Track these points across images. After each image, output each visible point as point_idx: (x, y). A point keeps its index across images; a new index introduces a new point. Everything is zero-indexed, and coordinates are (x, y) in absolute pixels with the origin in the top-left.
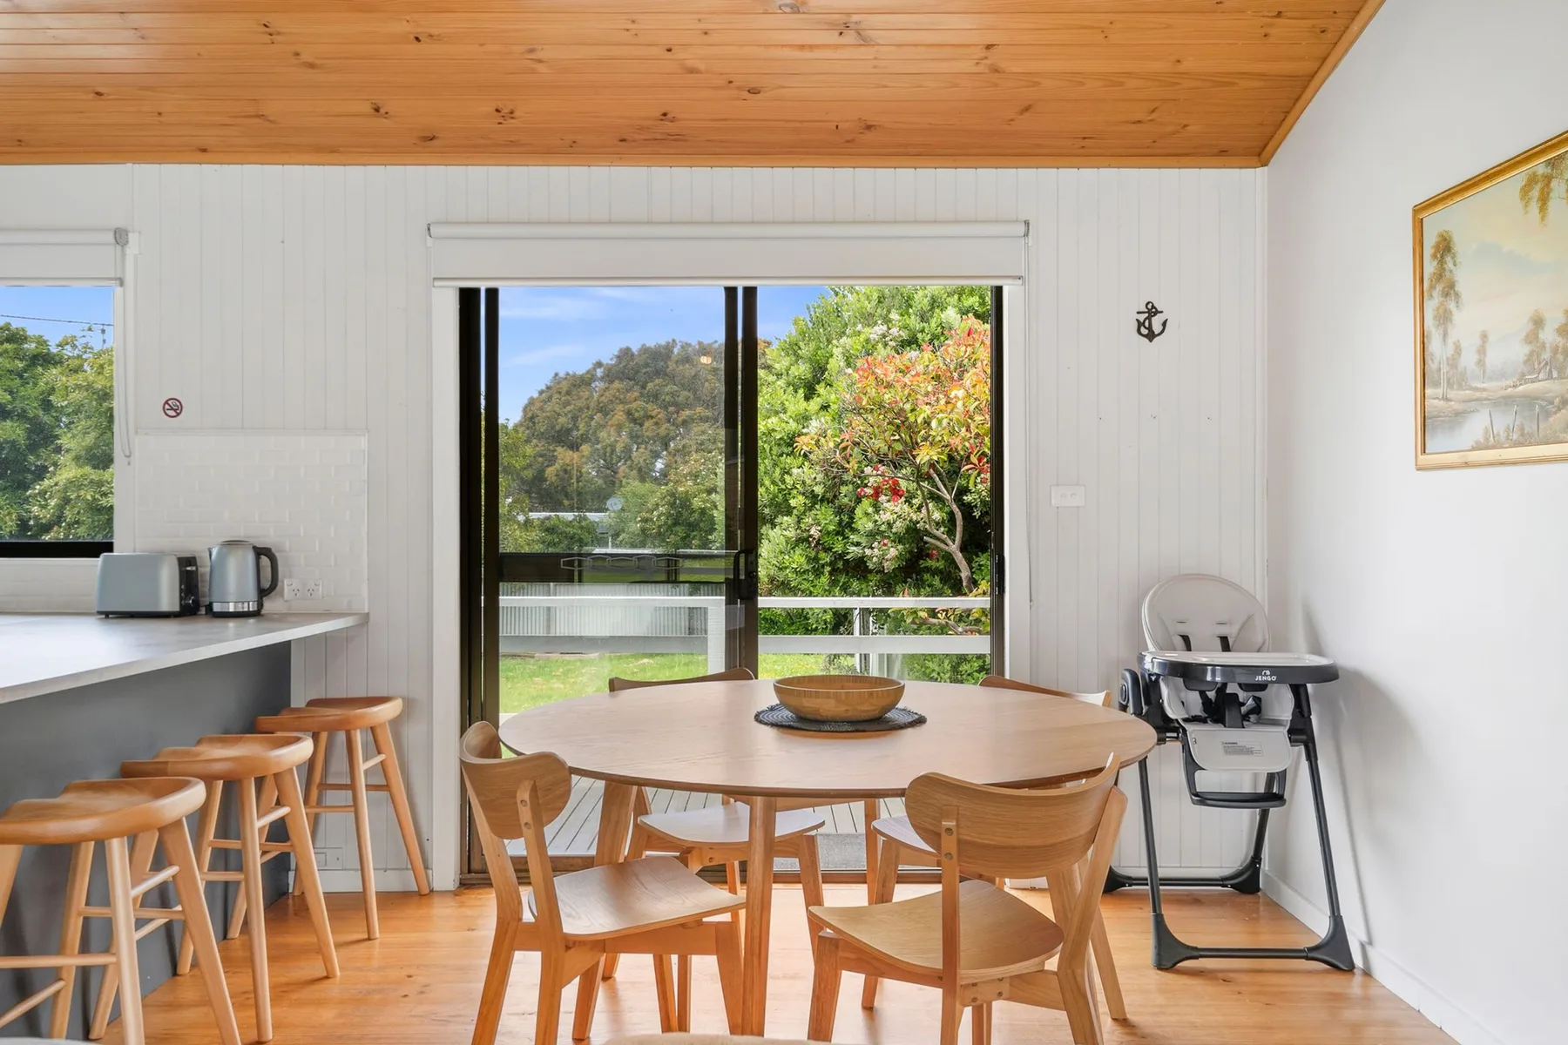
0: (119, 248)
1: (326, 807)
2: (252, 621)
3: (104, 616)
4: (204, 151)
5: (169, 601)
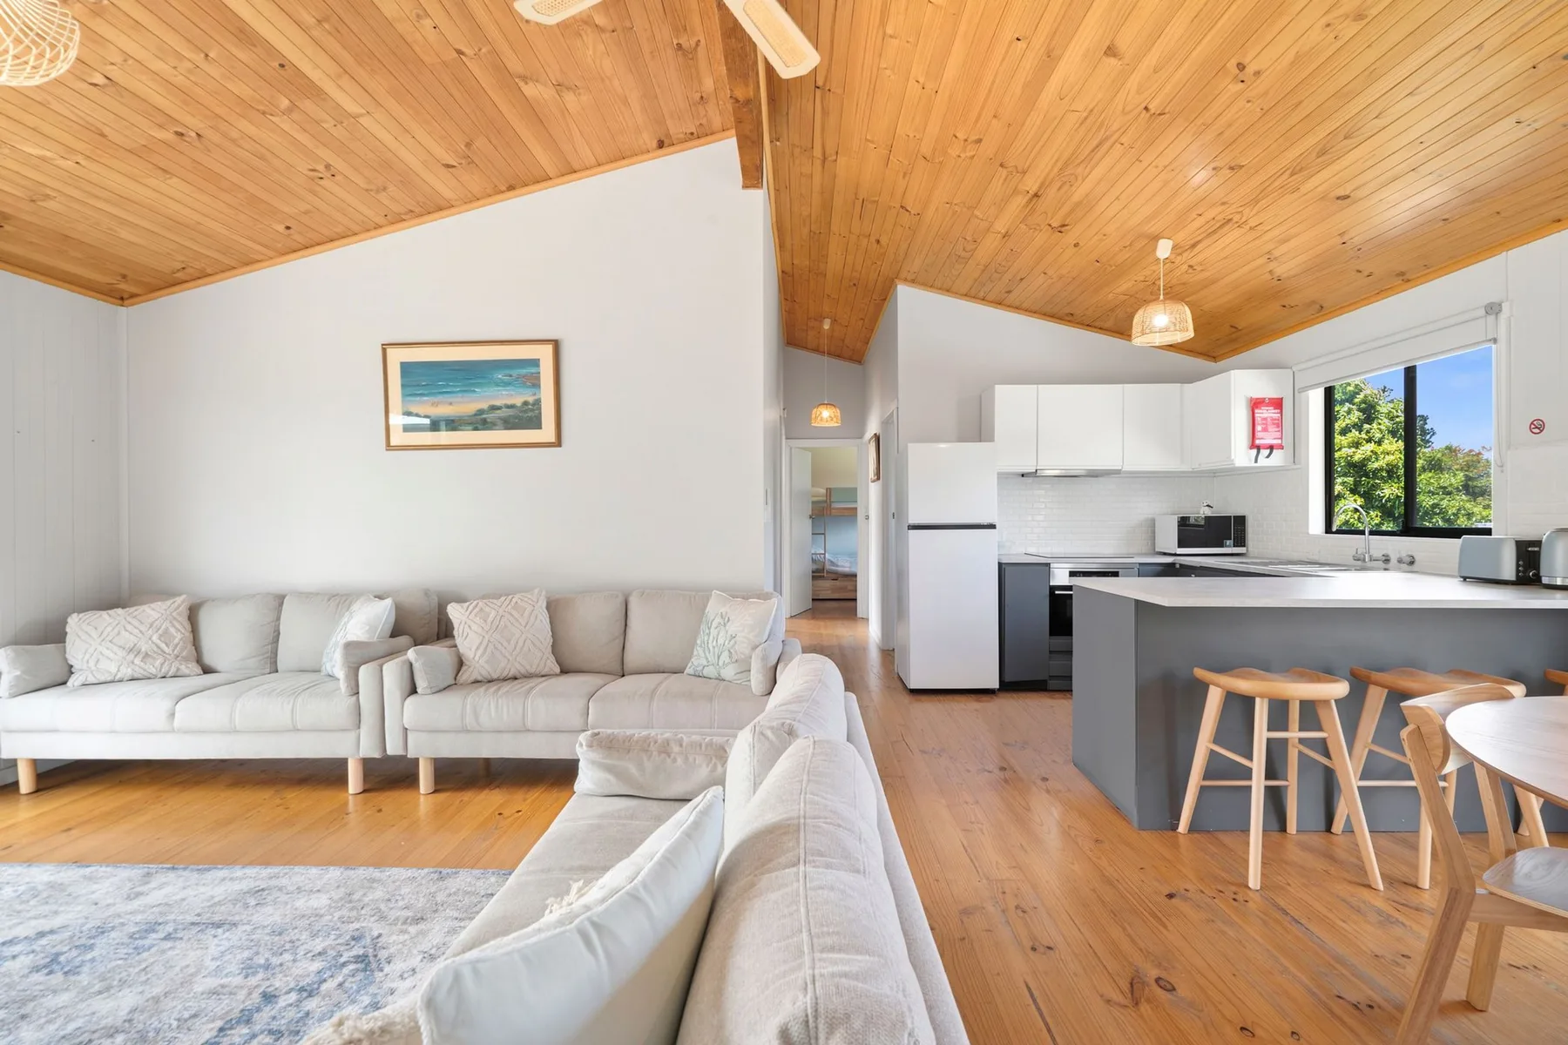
0: (1494, 316)
3: (1463, 579)
4: (1558, 221)
5: (1509, 572)
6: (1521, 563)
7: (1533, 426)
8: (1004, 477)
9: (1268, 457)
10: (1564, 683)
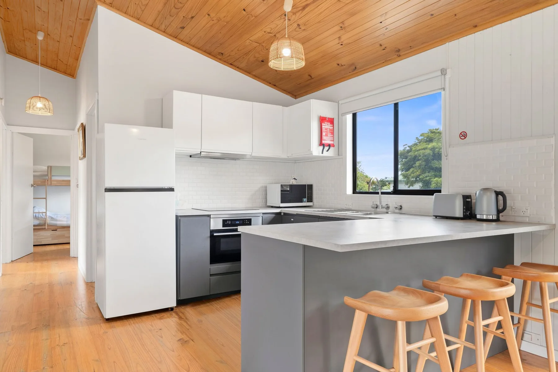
0: (443, 76)
1: (531, 318)
2: (494, 223)
3: (435, 217)
4: (476, 26)
5: (459, 213)
6: (465, 207)
7: (461, 135)
8: (179, 156)
9: (327, 151)
10: (500, 274)
